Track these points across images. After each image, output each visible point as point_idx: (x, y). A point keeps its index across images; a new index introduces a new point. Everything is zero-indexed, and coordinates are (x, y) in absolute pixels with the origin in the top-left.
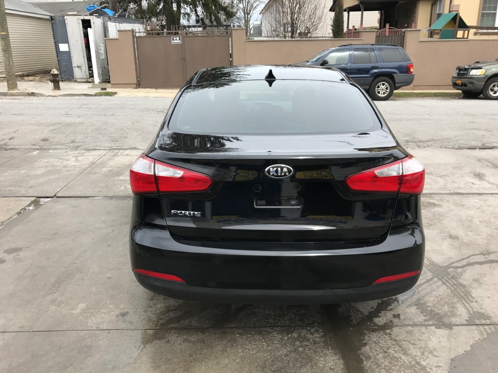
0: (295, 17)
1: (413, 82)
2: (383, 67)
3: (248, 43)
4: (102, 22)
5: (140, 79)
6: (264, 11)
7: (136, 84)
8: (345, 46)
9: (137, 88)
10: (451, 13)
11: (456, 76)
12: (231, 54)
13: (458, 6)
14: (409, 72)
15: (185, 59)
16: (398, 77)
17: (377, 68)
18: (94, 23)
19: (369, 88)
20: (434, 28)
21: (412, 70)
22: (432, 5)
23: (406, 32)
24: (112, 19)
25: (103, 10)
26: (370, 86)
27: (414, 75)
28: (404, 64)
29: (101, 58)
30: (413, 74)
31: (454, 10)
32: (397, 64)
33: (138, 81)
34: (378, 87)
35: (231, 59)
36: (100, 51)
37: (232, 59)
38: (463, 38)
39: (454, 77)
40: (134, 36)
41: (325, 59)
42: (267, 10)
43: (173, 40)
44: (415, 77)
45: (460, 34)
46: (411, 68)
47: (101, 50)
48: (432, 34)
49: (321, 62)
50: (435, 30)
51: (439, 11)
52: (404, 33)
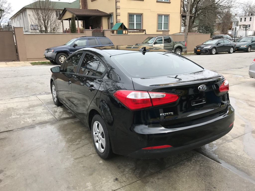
3: (25, 35)
8: (83, 37)
10: (117, 23)
13: (120, 20)
20: (114, 29)
22: (108, 19)
31: (118, 21)
38: (125, 34)
41: (75, 43)
45: (124, 32)
48: (113, 32)
49: (73, 45)
50: (114, 30)
51: (111, 22)
52: (104, 31)
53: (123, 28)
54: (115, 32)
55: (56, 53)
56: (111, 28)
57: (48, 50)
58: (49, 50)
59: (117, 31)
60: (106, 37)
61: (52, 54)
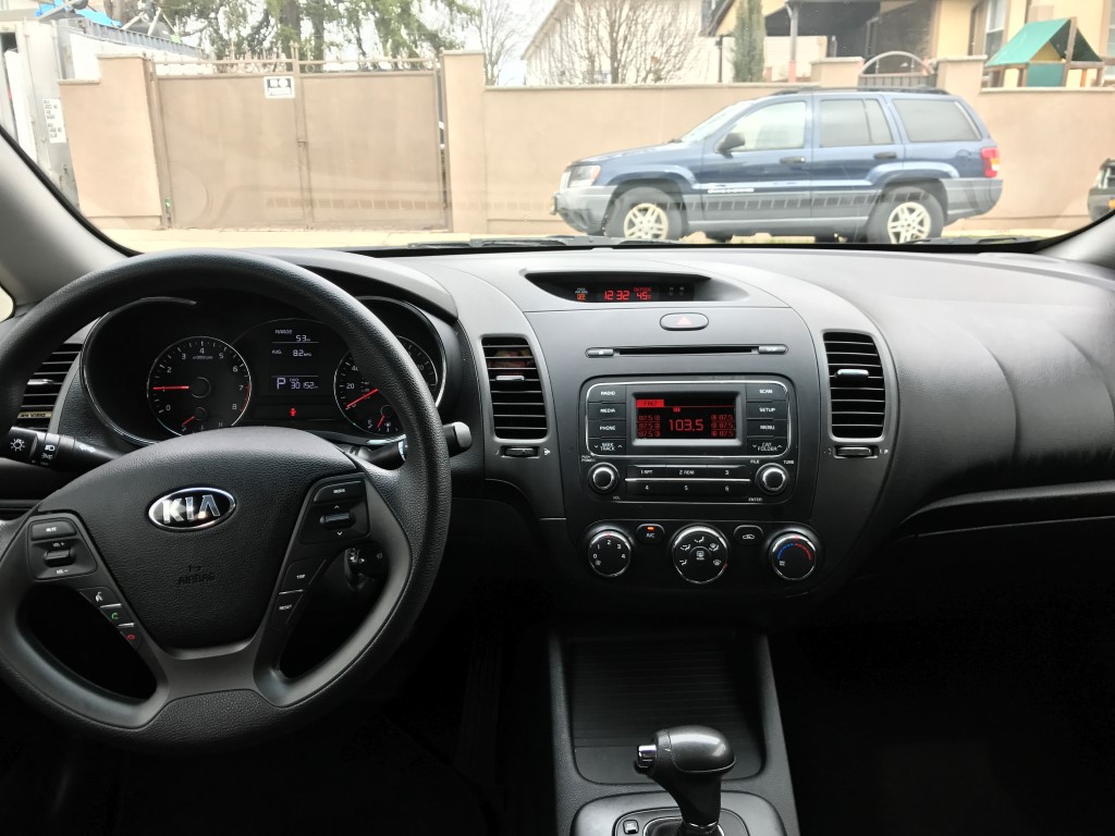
0: (621, 34)
1: (999, 203)
2: (909, 155)
3: (490, 95)
4: (56, 35)
5: (172, 203)
6: (531, 51)
7: (160, 217)
8: (790, 93)
9: (163, 229)
11: (1105, 186)
12: (442, 131)
14: (987, 173)
15: (305, 143)
16: (955, 188)
17: (892, 158)
18: (26, 36)
19: (868, 222)
20: (1003, 62)
21: (995, 167)
22: (974, 11)
23: (941, 67)
24: (89, 29)
25: (78, 12)
26: (871, 216)
27: (1001, 182)
28: (973, 147)
29: (53, 140)
30: (998, 178)
32: (953, 149)
33: (166, 210)
34: (896, 218)
35: (443, 146)
36: (49, 121)
37: (447, 146)
39: (1094, 191)
40: (149, 76)
41: (734, 131)
42: (537, 47)
43: (269, 86)
44: (1005, 187)
45: (1074, 77)
46: (992, 160)
47: (52, 117)
48: (997, 77)
49: (723, 140)
50: (1007, 67)
51: (993, 26)
52: (936, 69)
53: (1070, 51)
54: (1011, 77)
55: (614, 187)
56: (990, 54)
57: (576, 169)
58: (582, 169)
59: (1022, 69)
60: (944, 93)
61: (588, 192)
